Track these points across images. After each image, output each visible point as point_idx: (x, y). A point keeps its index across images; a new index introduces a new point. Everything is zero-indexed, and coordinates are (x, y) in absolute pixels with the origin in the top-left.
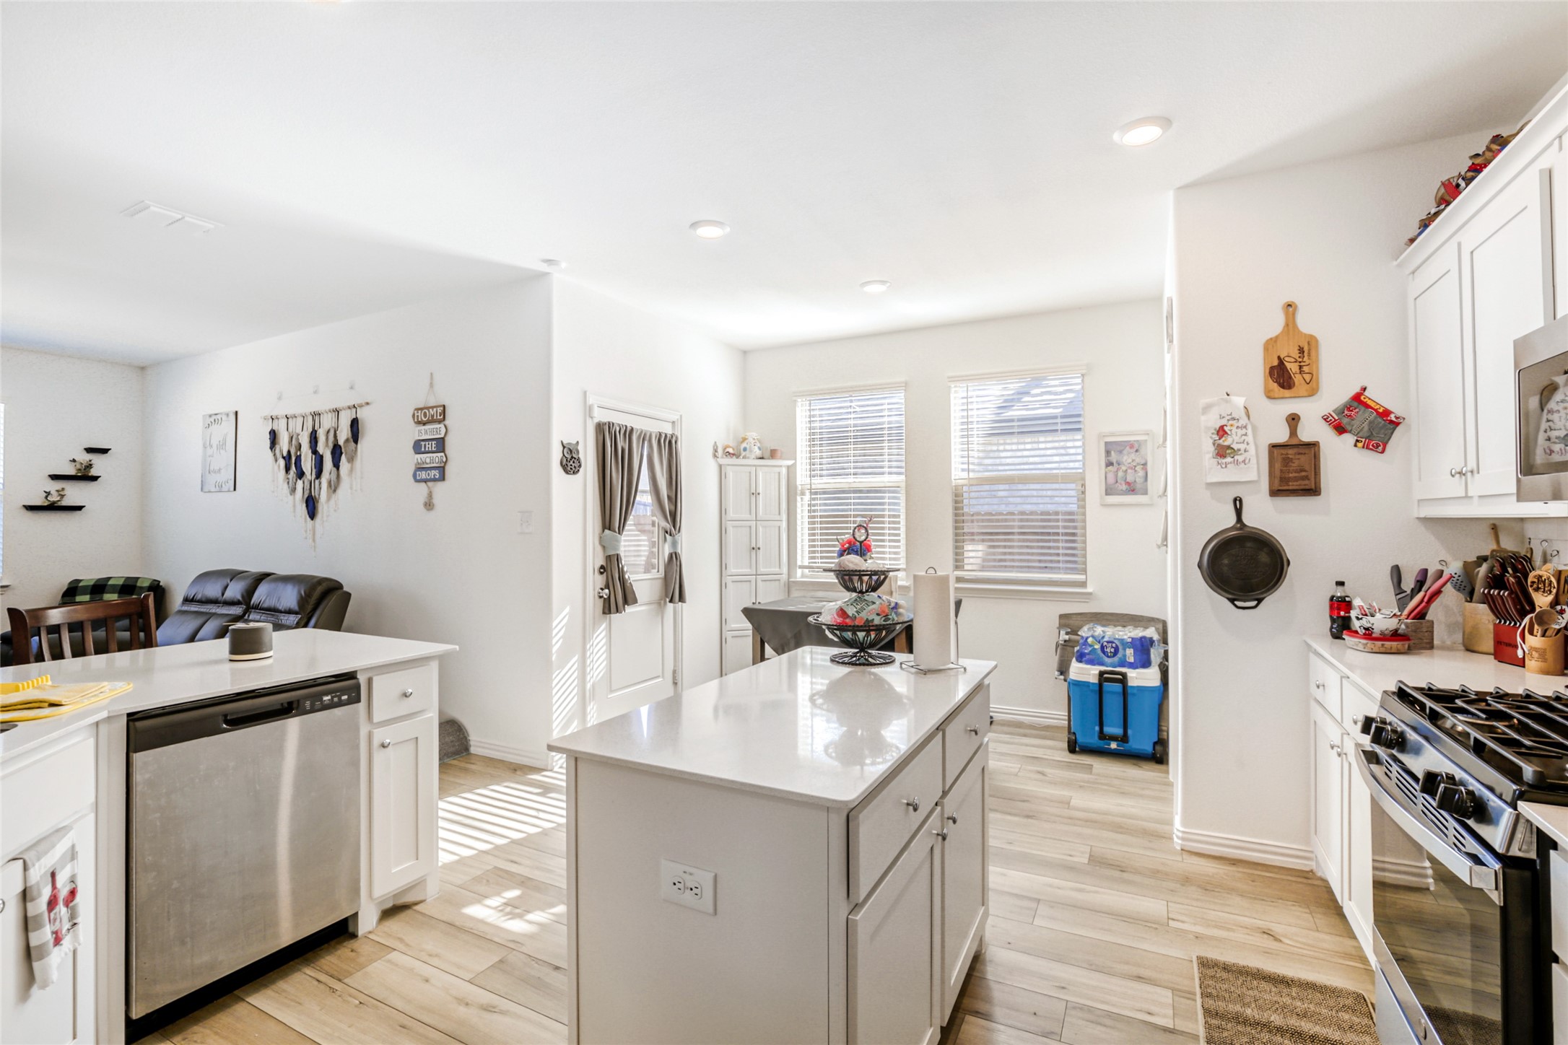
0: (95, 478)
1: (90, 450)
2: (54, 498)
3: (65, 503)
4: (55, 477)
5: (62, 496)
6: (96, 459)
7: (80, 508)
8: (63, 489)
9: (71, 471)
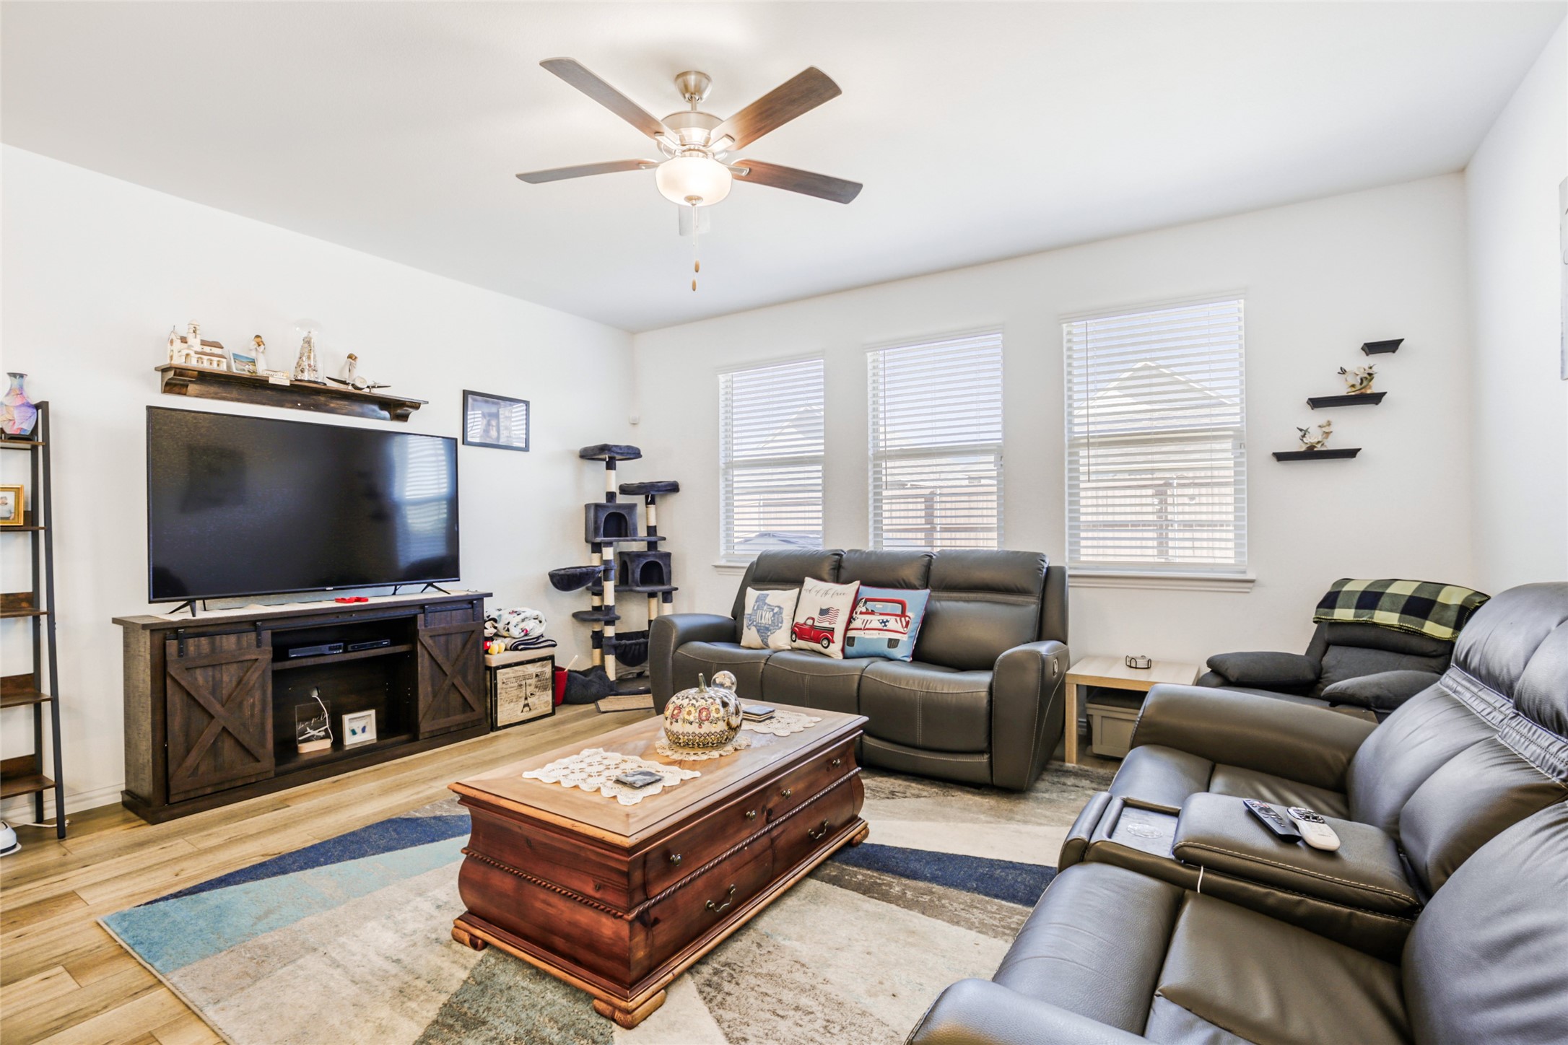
0: (1376, 398)
1: (1372, 348)
2: (1311, 439)
3: (1331, 445)
4: (1316, 403)
5: (1327, 434)
6: (1380, 362)
7: (1351, 453)
8: (1329, 424)
9: (1341, 390)
